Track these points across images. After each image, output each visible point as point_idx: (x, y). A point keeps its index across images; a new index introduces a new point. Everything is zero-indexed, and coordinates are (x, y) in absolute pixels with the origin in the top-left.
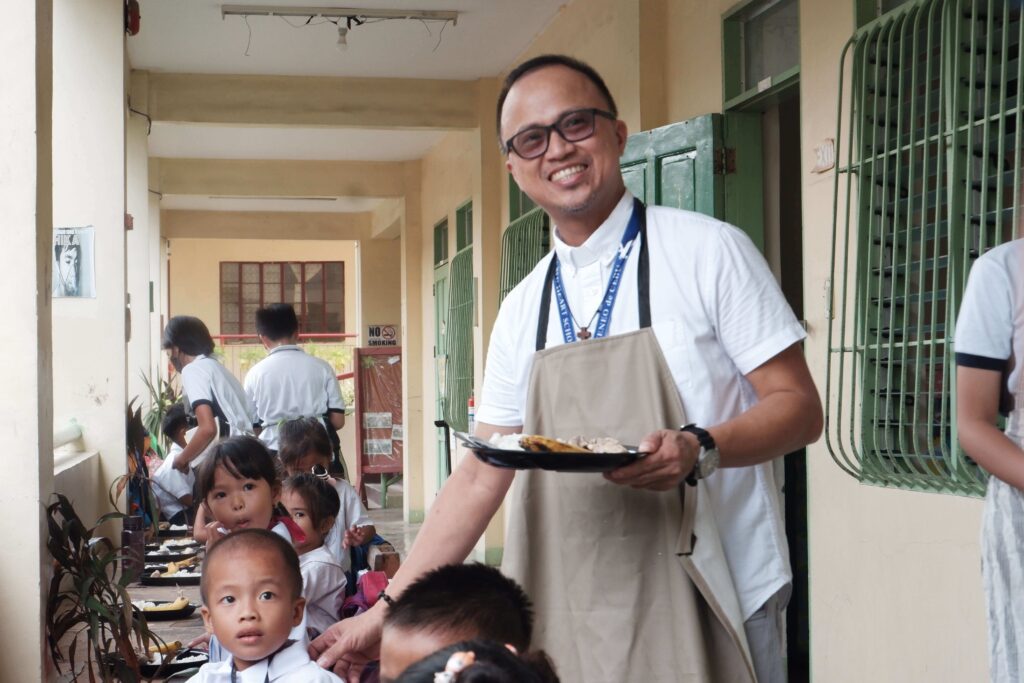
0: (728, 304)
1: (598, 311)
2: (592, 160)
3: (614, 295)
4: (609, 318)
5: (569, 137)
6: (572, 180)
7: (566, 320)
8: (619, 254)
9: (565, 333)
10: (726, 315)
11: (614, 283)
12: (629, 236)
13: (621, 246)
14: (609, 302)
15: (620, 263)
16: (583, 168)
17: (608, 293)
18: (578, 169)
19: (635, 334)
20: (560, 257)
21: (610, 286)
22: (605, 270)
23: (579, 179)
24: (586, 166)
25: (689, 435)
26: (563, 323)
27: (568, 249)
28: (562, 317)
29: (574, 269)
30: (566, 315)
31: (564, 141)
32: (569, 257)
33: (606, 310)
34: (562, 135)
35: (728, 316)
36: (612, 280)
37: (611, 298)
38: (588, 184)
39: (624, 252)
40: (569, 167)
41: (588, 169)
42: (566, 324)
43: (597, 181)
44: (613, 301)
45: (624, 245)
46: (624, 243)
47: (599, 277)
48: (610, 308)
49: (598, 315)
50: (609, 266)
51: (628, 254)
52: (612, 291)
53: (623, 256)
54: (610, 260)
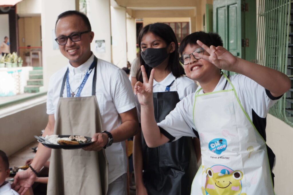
0: (118, 93)
1: (78, 88)
2: (80, 47)
3: (84, 84)
4: (81, 91)
5: (73, 40)
6: (73, 53)
7: (68, 89)
8: (88, 72)
9: (67, 93)
10: (117, 96)
11: (85, 81)
12: (91, 68)
13: (89, 70)
14: (82, 86)
15: (88, 75)
16: (77, 49)
17: (82, 83)
18: (76, 50)
19: (90, 97)
20: (69, 69)
21: (83, 81)
22: (83, 76)
23: (75, 53)
24: (78, 49)
25: (105, 134)
26: (67, 90)
27: (73, 68)
28: (67, 88)
29: (74, 74)
30: (69, 87)
31: (71, 41)
32: (73, 70)
33: (81, 88)
34: (71, 39)
35: (118, 96)
36: (84, 79)
37: (83, 85)
38: (78, 54)
39: (89, 72)
40: (73, 49)
41: (79, 50)
42: (68, 90)
43: (81, 53)
44: (83, 86)
45: (90, 70)
46: (90, 69)
47: (80, 77)
48: (82, 88)
49: (78, 89)
50: (84, 75)
51: (90, 73)
52: (84, 83)
53: (89, 73)
54: (85, 73)
